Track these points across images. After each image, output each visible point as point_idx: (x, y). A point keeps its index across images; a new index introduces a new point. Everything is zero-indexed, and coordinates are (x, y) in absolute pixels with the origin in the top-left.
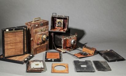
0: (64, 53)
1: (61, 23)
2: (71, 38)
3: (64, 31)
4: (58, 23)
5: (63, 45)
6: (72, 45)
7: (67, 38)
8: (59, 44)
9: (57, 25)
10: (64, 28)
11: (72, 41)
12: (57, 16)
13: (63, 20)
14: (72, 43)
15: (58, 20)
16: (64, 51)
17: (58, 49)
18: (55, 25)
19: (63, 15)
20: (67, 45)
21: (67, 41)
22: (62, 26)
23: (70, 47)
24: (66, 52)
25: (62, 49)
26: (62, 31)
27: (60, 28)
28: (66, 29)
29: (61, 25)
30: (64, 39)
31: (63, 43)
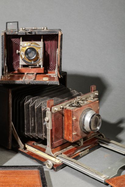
0: (56, 167)
1: (37, 54)
2: (79, 106)
3: (51, 78)
4: (26, 53)
5: (49, 133)
6: (88, 133)
7: (66, 105)
9: (22, 63)
10: (46, 72)
12: (21, 31)
13: (41, 43)
14: (87, 127)
15: (25, 45)
16: (58, 161)
18: (14, 63)
20: (65, 132)
21: (65, 119)
22: (41, 63)
23: (76, 144)
24: (63, 166)
26: (45, 80)
27: (34, 71)
28: (55, 74)
29: (37, 59)
30: (56, 109)
31: (49, 127)
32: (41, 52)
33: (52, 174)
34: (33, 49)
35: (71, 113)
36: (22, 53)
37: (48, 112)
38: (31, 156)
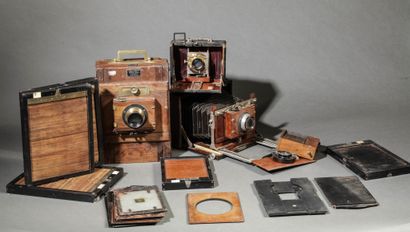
0: (218, 158)
1: (204, 64)
2: (237, 110)
3: (215, 87)
4: (193, 64)
5: (213, 132)
6: (244, 132)
7: (227, 110)
8: (200, 132)
9: (189, 72)
10: (212, 81)
11: (244, 120)
12: (189, 42)
13: (207, 54)
14: (243, 126)
15: (192, 56)
16: (219, 153)
17: (197, 147)
18: (182, 72)
19: (209, 39)
20: (226, 131)
21: (226, 120)
22: (207, 72)
23: (235, 140)
24: (224, 156)
25: (213, 145)
26: (210, 88)
27: (201, 80)
28: (219, 83)
29: (203, 69)
30: (218, 112)
31: (213, 127)
32: (207, 62)
33: (215, 163)
34: (199, 60)
35: (231, 116)
36: (190, 63)
37: (212, 115)
38: (197, 151)
